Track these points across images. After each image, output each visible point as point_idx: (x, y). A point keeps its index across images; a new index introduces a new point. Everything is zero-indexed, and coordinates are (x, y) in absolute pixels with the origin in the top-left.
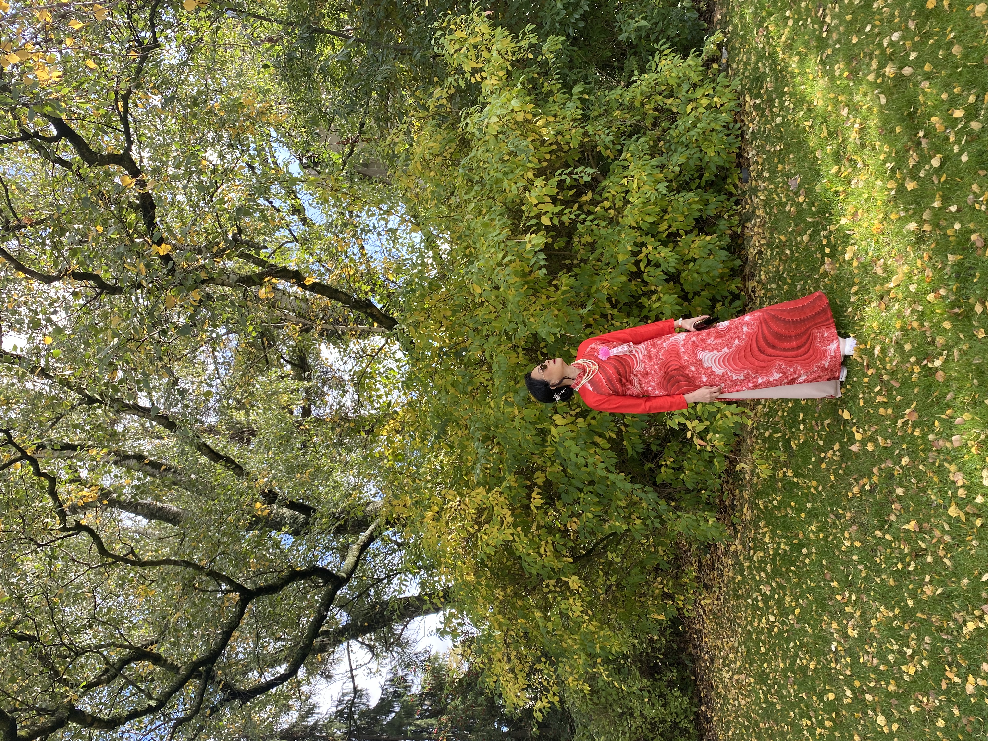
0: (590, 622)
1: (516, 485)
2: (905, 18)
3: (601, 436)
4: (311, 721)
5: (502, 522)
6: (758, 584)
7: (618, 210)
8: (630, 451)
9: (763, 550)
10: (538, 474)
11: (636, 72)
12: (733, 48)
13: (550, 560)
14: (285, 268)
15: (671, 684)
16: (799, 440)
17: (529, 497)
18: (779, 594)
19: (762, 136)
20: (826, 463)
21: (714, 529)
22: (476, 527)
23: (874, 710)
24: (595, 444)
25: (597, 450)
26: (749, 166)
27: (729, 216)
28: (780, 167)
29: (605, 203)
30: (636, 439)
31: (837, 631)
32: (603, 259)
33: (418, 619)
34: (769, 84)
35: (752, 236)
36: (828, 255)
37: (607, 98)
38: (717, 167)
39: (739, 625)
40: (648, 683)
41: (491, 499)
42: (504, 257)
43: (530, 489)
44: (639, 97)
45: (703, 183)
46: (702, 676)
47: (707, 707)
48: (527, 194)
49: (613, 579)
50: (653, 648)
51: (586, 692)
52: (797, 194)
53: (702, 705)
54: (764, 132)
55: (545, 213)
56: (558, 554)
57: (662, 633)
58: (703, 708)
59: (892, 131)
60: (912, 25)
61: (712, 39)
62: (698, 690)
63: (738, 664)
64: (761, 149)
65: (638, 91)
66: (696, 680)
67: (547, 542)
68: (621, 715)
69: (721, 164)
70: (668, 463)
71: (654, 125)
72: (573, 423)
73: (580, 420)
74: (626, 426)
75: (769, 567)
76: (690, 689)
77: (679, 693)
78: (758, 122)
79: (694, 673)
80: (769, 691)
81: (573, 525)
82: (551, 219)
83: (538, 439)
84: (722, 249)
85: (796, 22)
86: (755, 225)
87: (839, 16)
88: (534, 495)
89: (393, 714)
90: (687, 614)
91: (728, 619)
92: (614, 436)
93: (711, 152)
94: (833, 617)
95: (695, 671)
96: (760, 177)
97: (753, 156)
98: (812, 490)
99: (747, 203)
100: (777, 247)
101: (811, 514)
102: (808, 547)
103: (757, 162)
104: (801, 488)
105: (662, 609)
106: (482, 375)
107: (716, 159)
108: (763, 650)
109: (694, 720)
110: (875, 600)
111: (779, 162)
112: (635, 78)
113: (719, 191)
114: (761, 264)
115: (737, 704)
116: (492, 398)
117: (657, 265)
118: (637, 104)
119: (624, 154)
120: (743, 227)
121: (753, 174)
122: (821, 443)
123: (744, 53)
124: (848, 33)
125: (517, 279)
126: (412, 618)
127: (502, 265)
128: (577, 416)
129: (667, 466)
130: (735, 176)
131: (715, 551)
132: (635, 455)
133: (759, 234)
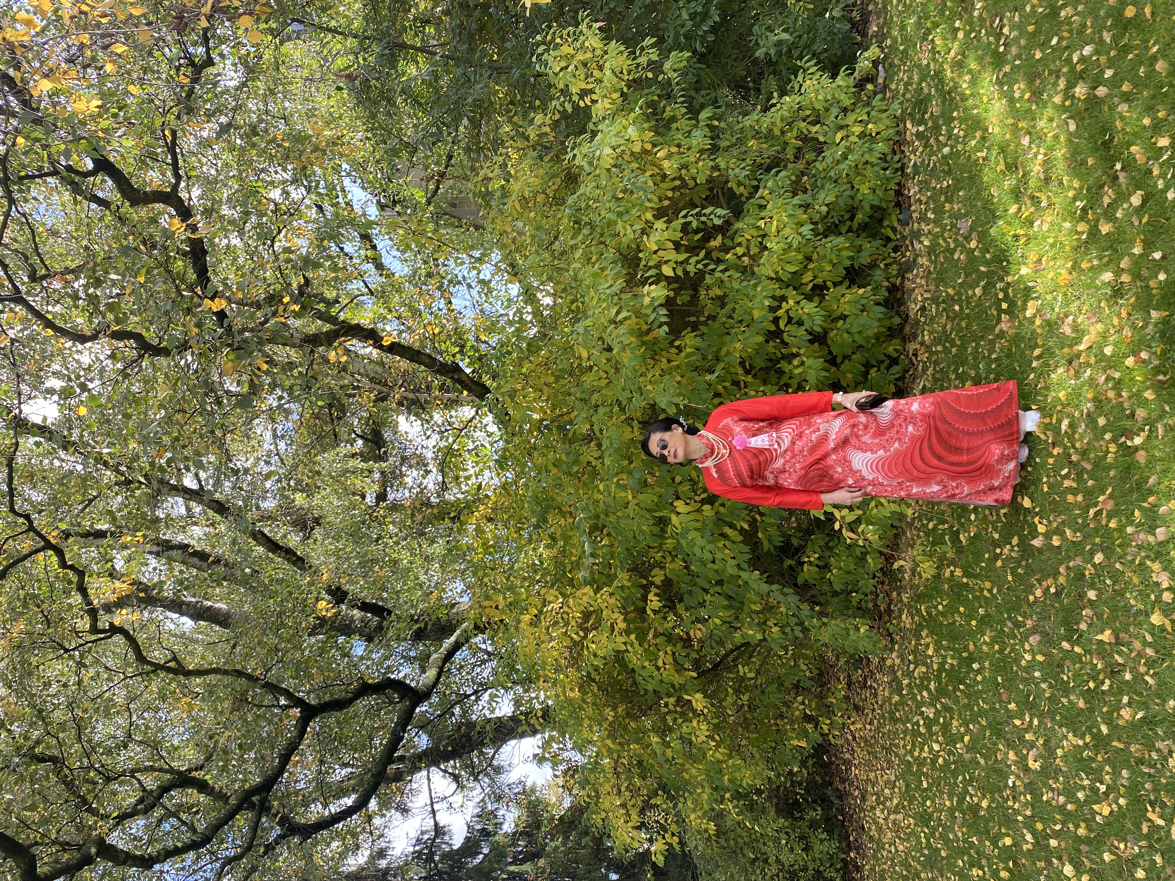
0: (717, 749)
1: (629, 584)
2: (1099, 29)
3: (732, 526)
4: (383, 863)
5: (613, 630)
6: (920, 704)
7: (752, 258)
8: (766, 545)
9: (925, 664)
10: (656, 571)
11: (775, 94)
12: (891, 65)
13: (669, 674)
14: (358, 325)
15: (813, 825)
16: (969, 532)
17: (645, 599)
18: (945, 718)
19: (926, 170)
20: (1003, 560)
21: (866, 639)
22: (582, 634)
23: (1060, 859)
24: (724, 536)
25: (727, 543)
26: (910, 206)
27: (886, 265)
28: (947, 206)
29: (738, 249)
30: (773, 531)
31: (1015, 763)
32: (735, 316)
33: (513, 742)
34: (935, 108)
35: (914, 289)
36: (1005, 312)
37: (741, 125)
38: (872, 207)
39: (897, 755)
40: (786, 824)
41: (599, 601)
42: (618, 313)
43: (646, 589)
44: (778, 123)
45: (855, 226)
46: (852, 816)
47: (858, 853)
48: (645, 238)
49: (745, 698)
50: (792, 782)
51: (711, 832)
52: (968, 239)
53: (851, 850)
54: (929, 164)
55: (667, 262)
56: (679, 668)
57: (803, 764)
58: (852, 855)
59: (1084, 163)
60: (1107, 37)
61: (866, 54)
62: (847, 832)
63: (895, 801)
64: (924, 185)
65: (778, 116)
66: (843, 821)
67: (666, 653)
68: (753, 862)
69: (876, 203)
70: (812, 559)
71: (797, 158)
72: (699, 511)
73: (707, 507)
74: (762, 514)
75: (932, 686)
76: (836, 832)
77: (825, 836)
78: (922, 153)
79: (842, 812)
80: (933, 834)
81: (698, 633)
82: (674, 269)
83: (656, 530)
84: (878, 304)
85: (967, 35)
86: (917, 276)
87: (1019, 27)
88: (651, 596)
89: (481, 857)
90: (833, 741)
91: (883, 747)
92: (746, 526)
93: (865, 190)
94: (1010, 745)
95: (842, 810)
96: (923, 218)
97: (915, 193)
98: (985, 593)
99: (907, 250)
100: (944, 302)
101: (985, 621)
102: (980, 660)
103: (920, 201)
104: (972, 590)
105: (805, 734)
106: (590, 453)
107: (871, 197)
108: (925, 785)
109: (841, 868)
110: (1061, 726)
111: (947, 201)
112: (774, 101)
113: (874, 236)
114: (925, 323)
115: (893, 851)
116: (602, 480)
117: (800, 323)
118: (777, 132)
119: (761, 191)
120: (903, 278)
121: (914, 215)
122: (996, 536)
123: (905, 72)
124: (1029, 48)
125: (633, 339)
126: (504, 741)
127: (615, 323)
128: (703, 502)
129: (810, 563)
130: (894, 218)
131: (868, 665)
132: (772, 549)
133: (922, 286)
